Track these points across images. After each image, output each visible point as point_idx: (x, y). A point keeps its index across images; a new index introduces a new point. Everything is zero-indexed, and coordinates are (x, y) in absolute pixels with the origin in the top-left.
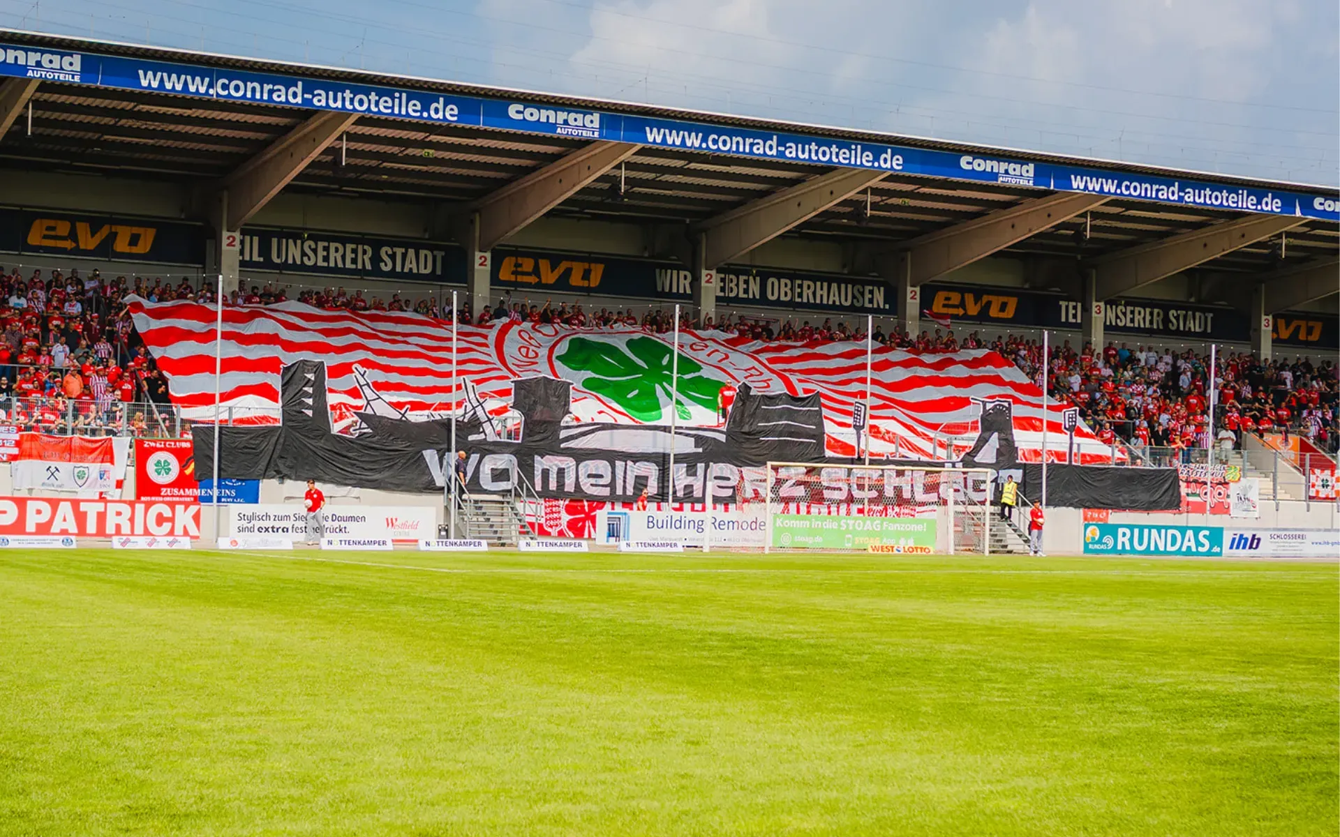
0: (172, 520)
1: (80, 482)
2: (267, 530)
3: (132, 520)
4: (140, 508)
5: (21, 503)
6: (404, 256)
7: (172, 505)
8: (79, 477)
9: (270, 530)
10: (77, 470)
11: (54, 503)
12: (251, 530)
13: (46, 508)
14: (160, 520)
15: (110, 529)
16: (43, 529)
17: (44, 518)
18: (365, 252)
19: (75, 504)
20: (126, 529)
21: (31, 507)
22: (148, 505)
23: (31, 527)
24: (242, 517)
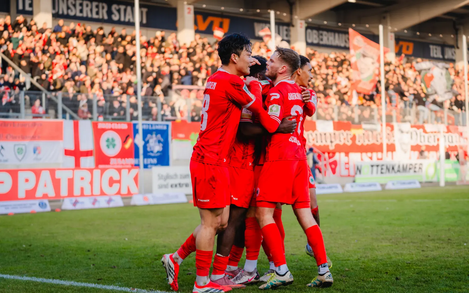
0: (119, 182)
1: (20, 157)
2: (176, 186)
3: (91, 183)
4: (97, 172)
5: (14, 174)
6: (125, 10)
7: (119, 170)
8: (19, 153)
9: (178, 186)
10: (17, 148)
11: (37, 173)
12: (166, 186)
13: (32, 176)
14: (112, 182)
15: (77, 192)
16: (30, 194)
17: (30, 186)
18: (103, 8)
19: (52, 172)
20: (87, 191)
21: (22, 176)
22: (103, 171)
23: (21, 194)
24: (161, 177)
